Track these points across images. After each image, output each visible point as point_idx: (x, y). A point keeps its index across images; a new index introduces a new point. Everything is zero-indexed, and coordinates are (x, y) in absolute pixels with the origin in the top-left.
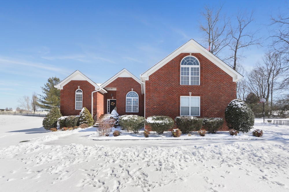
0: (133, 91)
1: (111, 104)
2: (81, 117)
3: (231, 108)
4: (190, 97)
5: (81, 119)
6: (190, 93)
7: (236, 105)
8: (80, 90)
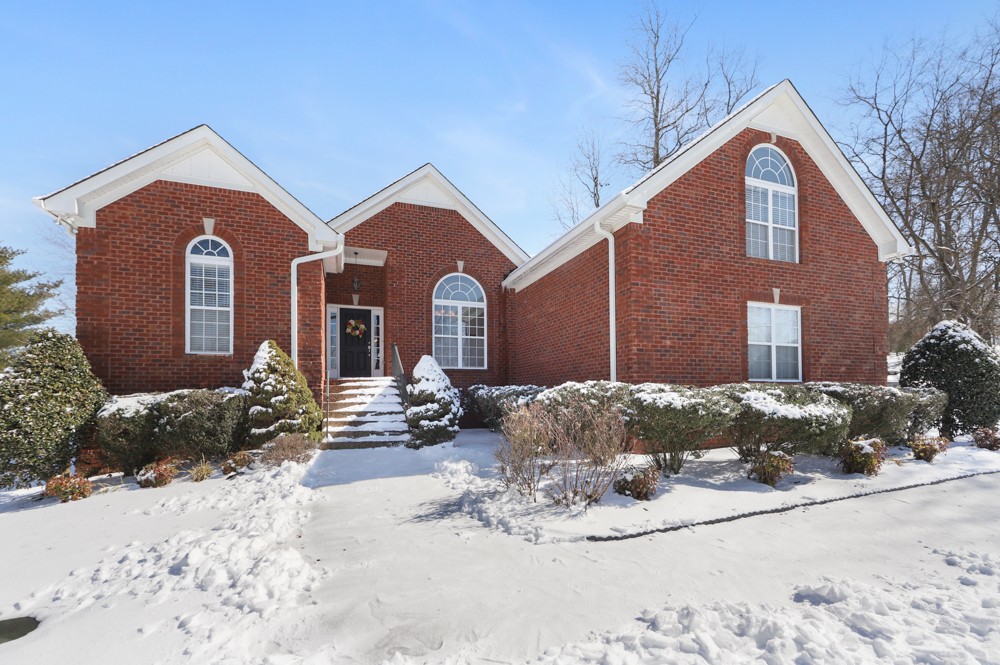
0: (464, 271)
1: (349, 330)
2: (259, 396)
3: (948, 351)
4: (775, 307)
5: (259, 408)
6: (776, 292)
7: (964, 341)
8: (216, 245)
